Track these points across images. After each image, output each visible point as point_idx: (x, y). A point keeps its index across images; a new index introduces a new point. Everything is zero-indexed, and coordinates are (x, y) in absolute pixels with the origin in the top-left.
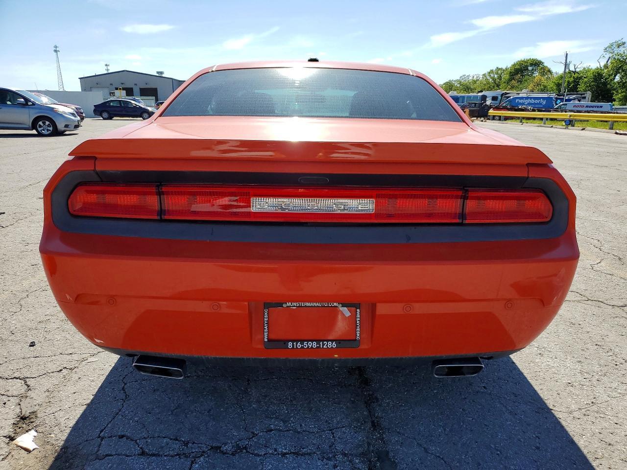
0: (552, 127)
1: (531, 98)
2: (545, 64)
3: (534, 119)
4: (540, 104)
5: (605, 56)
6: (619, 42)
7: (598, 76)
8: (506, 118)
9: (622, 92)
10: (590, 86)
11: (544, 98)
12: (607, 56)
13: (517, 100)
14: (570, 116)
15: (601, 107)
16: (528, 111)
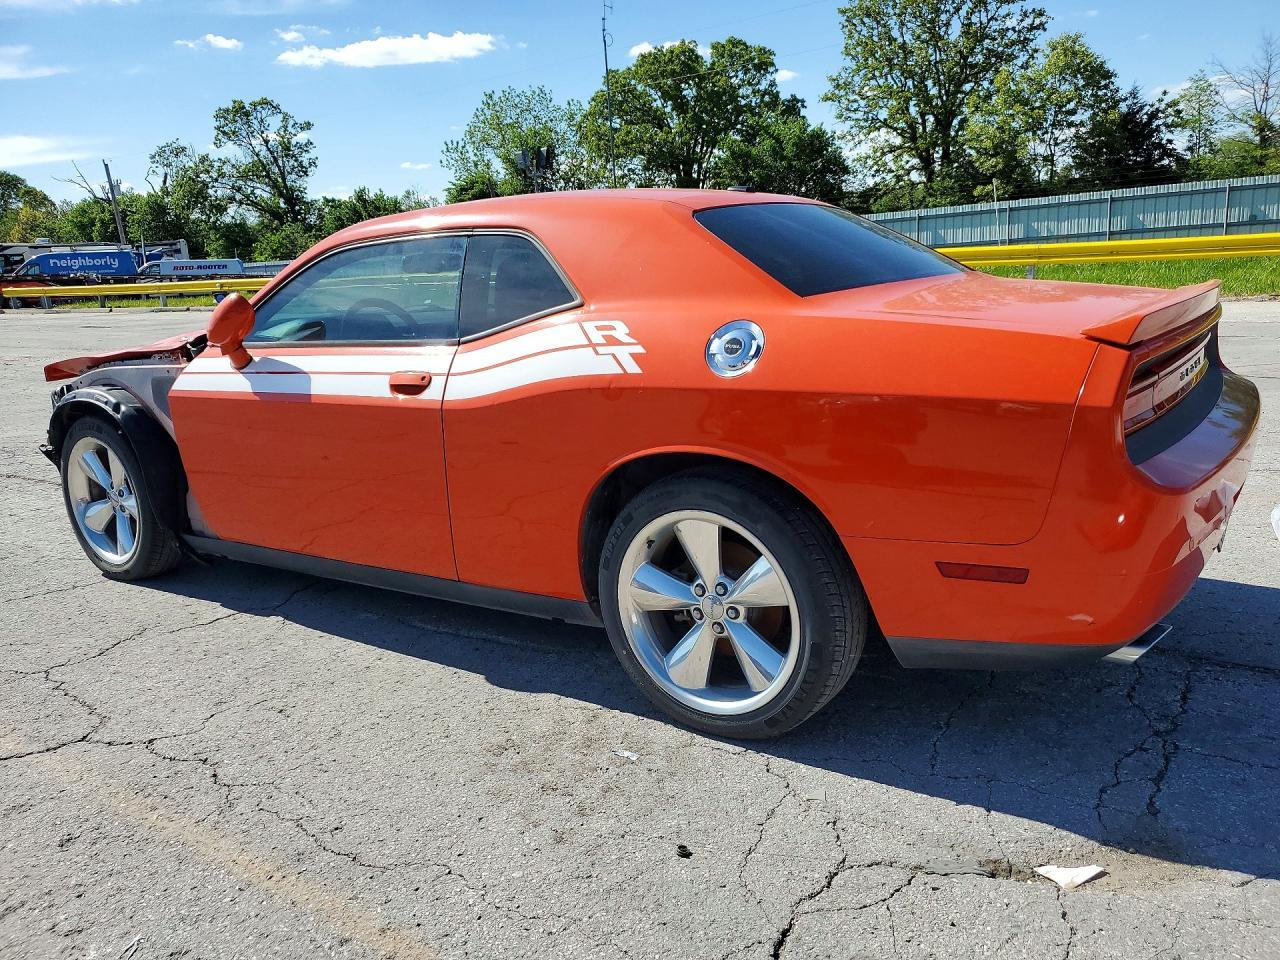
0: (188, 309)
1: (83, 256)
2: (30, 183)
3: (137, 297)
4: (107, 266)
5: (157, 170)
6: (175, 145)
7: (157, 208)
8: (56, 301)
9: (217, 240)
10: (150, 229)
11: (111, 255)
12: (161, 171)
13: (51, 261)
14: (222, 285)
15: (225, 266)
16: (93, 282)
